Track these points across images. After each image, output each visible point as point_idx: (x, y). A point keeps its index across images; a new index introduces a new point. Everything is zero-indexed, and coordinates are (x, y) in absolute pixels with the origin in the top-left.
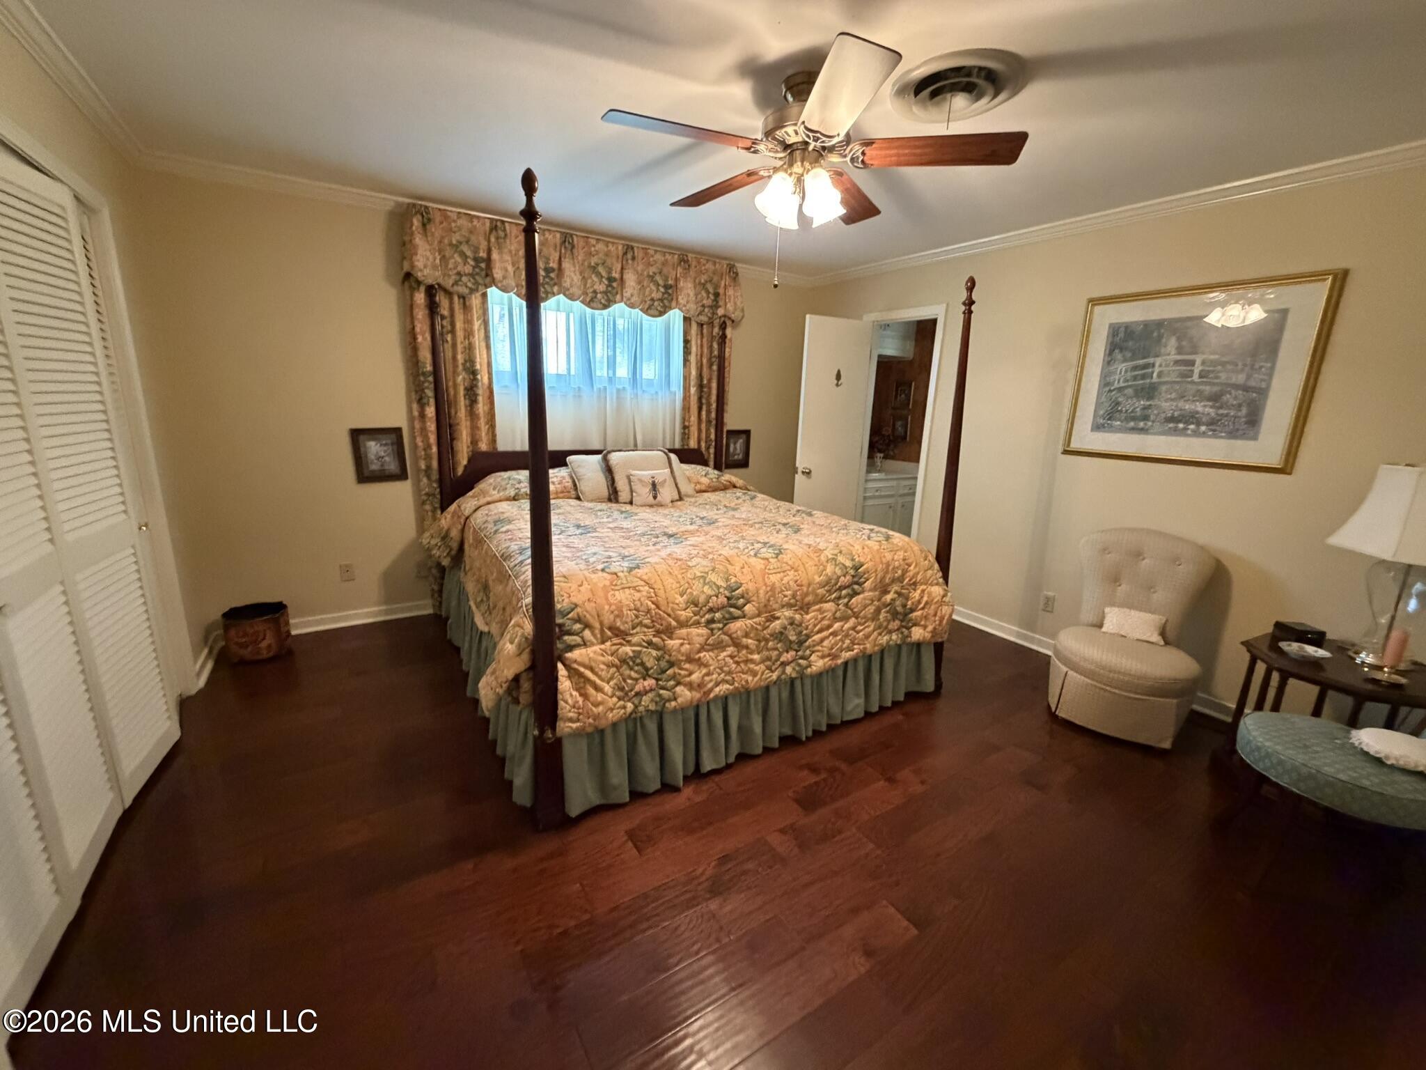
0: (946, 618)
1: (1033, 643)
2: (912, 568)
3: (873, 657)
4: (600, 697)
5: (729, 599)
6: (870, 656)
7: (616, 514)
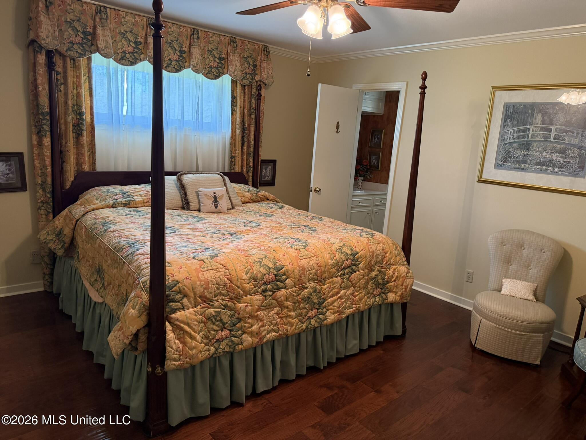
0: (409, 287)
1: (460, 303)
2: (388, 255)
3: (364, 313)
4: (194, 343)
5: (276, 275)
6: (363, 312)
7: (191, 219)
